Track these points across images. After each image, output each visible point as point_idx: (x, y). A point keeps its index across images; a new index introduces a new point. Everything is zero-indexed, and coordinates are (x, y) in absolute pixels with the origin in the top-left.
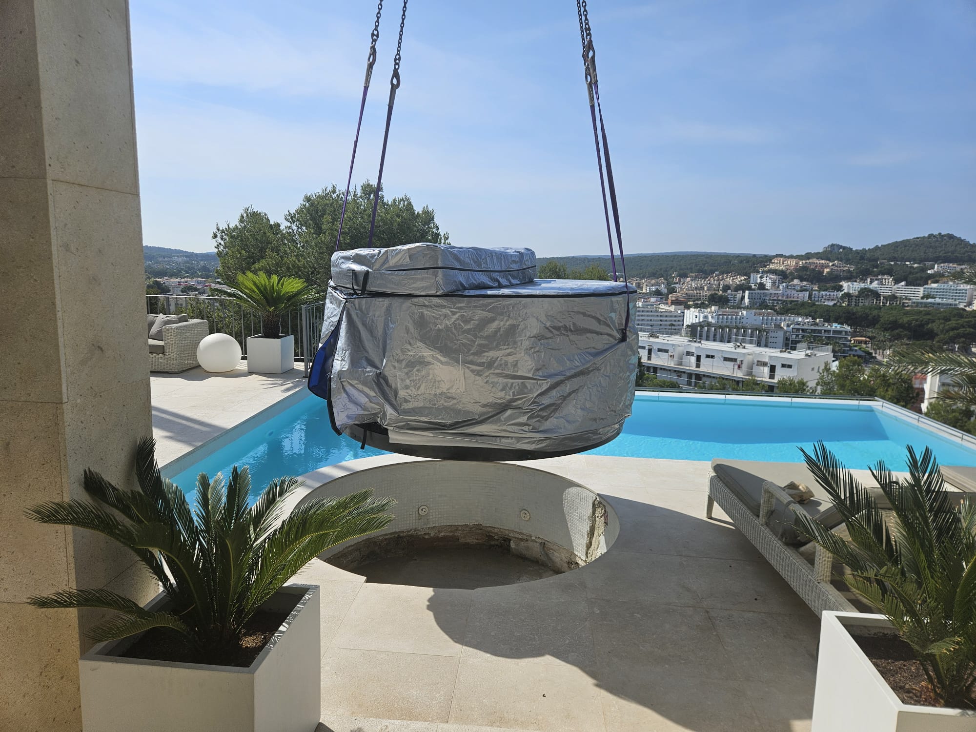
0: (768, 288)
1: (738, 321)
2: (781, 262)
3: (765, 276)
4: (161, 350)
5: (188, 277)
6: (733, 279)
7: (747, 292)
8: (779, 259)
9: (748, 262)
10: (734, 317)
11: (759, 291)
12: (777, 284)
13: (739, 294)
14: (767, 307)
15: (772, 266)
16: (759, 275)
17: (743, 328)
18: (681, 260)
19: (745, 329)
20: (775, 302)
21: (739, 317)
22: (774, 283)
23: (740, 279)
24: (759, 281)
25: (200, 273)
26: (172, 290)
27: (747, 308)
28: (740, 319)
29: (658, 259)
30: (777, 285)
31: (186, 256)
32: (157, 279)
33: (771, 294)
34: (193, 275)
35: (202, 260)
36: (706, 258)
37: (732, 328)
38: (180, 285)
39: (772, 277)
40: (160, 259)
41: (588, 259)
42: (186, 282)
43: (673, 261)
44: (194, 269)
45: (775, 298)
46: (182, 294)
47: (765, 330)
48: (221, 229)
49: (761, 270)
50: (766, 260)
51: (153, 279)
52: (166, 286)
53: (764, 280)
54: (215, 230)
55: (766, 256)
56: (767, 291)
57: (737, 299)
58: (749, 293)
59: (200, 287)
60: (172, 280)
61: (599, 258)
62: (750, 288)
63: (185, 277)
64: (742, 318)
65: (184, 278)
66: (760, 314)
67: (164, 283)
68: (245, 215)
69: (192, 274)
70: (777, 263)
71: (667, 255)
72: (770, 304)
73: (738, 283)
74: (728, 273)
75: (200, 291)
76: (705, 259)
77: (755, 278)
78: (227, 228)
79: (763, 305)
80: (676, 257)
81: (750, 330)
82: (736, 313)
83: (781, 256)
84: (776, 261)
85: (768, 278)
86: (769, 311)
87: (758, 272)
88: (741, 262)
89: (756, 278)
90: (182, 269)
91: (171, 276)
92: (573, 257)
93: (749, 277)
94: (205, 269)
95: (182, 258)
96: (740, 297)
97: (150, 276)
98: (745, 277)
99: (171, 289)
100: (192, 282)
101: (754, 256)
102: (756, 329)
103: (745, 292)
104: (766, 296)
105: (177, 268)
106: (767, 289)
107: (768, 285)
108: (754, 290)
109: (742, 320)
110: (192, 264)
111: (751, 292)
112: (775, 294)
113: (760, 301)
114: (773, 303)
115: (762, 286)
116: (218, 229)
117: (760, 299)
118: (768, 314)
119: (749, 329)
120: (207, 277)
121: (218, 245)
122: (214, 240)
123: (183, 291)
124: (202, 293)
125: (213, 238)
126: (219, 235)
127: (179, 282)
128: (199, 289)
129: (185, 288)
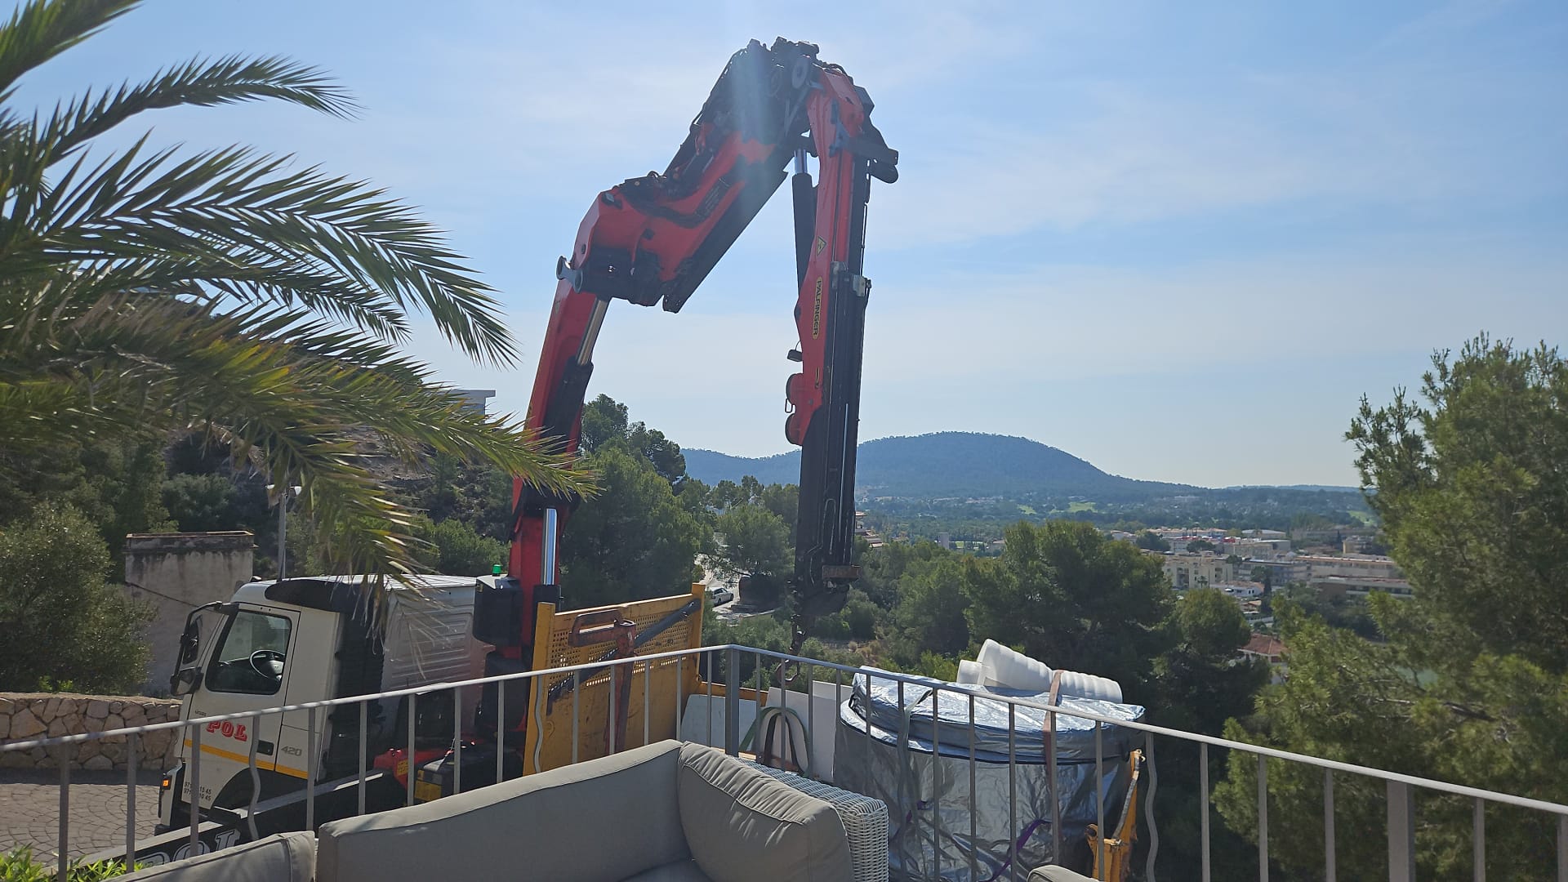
5: (1197, 526)
25: (1216, 521)
26: (1172, 548)
31: (1195, 494)
32: (1152, 530)
34: (1206, 523)
35: (1219, 500)
38: (1185, 539)
40: (1157, 500)
42: (1195, 534)
44: (1207, 513)
46: (1189, 552)
48: (1375, 410)
51: (1144, 530)
52: (1164, 541)
54: (1356, 413)
59: (1217, 543)
60: (1173, 531)
63: (1194, 526)
65: (1191, 528)
67: (1162, 536)
68: (1437, 374)
69: (1204, 521)
75: (1217, 549)
78: (1394, 406)
90: (1189, 514)
91: (1174, 523)
94: (1224, 513)
95: (1189, 497)
97: (1141, 524)
99: (1171, 545)
100: (1204, 535)
105: (1181, 512)
110: (1204, 505)
116: (1366, 412)
120: (1227, 526)
121: (1364, 459)
122: (1352, 443)
123: (1190, 549)
124: (1219, 553)
125: (1349, 436)
126: (1368, 428)
127: (1184, 535)
128: (1215, 546)
129: (1192, 543)
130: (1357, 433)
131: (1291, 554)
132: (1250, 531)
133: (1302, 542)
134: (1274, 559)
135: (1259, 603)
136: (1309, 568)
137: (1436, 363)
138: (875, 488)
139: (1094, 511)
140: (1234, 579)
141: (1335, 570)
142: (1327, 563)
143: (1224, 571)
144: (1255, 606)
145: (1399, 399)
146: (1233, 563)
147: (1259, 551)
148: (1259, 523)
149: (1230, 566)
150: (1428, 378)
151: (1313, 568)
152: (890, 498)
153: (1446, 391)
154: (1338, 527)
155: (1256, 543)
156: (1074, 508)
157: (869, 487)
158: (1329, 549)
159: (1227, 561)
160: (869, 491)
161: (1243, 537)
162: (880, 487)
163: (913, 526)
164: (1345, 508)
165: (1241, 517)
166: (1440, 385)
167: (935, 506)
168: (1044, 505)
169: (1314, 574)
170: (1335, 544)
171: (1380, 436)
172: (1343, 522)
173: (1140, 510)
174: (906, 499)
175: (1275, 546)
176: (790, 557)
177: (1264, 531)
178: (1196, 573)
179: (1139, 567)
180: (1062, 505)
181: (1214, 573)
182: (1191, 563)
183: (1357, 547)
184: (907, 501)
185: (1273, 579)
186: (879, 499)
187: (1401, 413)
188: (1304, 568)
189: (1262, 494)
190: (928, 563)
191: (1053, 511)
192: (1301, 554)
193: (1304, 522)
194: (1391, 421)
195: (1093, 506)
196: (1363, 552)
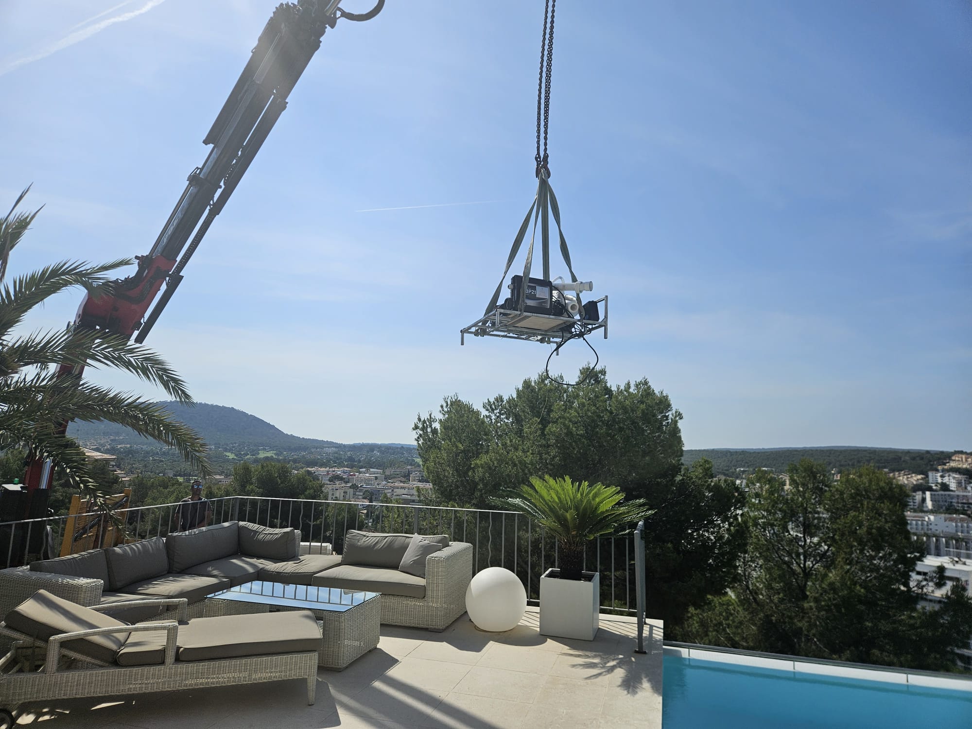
0: (953, 489)
1: (926, 527)
2: (964, 459)
3: (947, 475)
4: (419, 593)
5: (335, 466)
6: (908, 478)
7: (928, 494)
8: (960, 456)
9: (922, 459)
10: (920, 522)
11: (942, 493)
12: (963, 484)
13: (918, 496)
14: (957, 512)
15: (953, 464)
16: (939, 474)
17: (935, 536)
18: (839, 455)
19: (938, 538)
20: (966, 506)
21: (925, 523)
22: (959, 483)
23: (916, 479)
24: (940, 480)
25: (346, 463)
27: (932, 512)
28: (927, 525)
29: (812, 454)
30: (963, 486)
31: (336, 447)
32: (309, 469)
33: (958, 496)
34: (340, 465)
35: (349, 451)
36: (870, 453)
37: (922, 535)
38: (328, 474)
39: (956, 476)
40: (313, 450)
41: (730, 452)
42: (334, 471)
43: (829, 456)
44: (341, 459)
45: (964, 501)
46: (329, 483)
47: (963, 540)
48: (422, 419)
49: (940, 468)
50: (943, 457)
51: (304, 469)
52: (316, 475)
53: (946, 480)
54: (416, 420)
55: (942, 452)
56: (952, 493)
57: (917, 501)
58: (931, 495)
59: (346, 476)
60: (322, 469)
61: (743, 451)
62: (930, 489)
63: (333, 467)
64: (929, 523)
65: (332, 468)
66: (952, 520)
67: (315, 472)
68: (445, 405)
69: (339, 464)
70: (959, 460)
71: (822, 449)
72: (959, 507)
73: (915, 483)
74: (899, 470)
75: (346, 480)
76: (868, 455)
77: (934, 477)
78: (429, 417)
79: (950, 509)
80: (832, 452)
81: (944, 539)
82: (920, 517)
83: (961, 452)
84: (957, 459)
85: (951, 478)
86: (962, 516)
87: (937, 470)
88: (914, 459)
89: (936, 478)
90: (331, 460)
91: (321, 466)
92: (713, 450)
93: (927, 476)
94: (351, 459)
95: (332, 449)
96: (921, 499)
97: (303, 465)
98: (923, 476)
99: (320, 477)
100: (339, 471)
101: (928, 452)
102: (952, 538)
103: (925, 493)
104: (952, 498)
105: (327, 458)
106: (952, 491)
107: (953, 486)
108: (936, 491)
109: (930, 527)
110: (340, 454)
111: (933, 493)
112: (963, 496)
113: (947, 504)
114: (964, 507)
115: (945, 487)
116: (419, 419)
117: (946, 501)
118: (962, 520)
119: (943, 537)
120: (352, 467)
121: (418, 438)
122: (415, 431)
123: (330, 480)
124: (346, 482)
125: (414, 429)
126: (420, 426)
127: (328, 472)
128: (344, 478)
129: (332, 477)
130: (416, 427)
131: (384, 482)
132: (364, 470)
133: (391, 475)
134: (375, 486)
135: (365, 512)
136: (393, 490)
137: (445, 400)
138: (117, 438)
139: (274, 457)
140: (353, 498)
141: (405, 491)
142: (402, 488)
143: (348, 493)
144: (363, 513)
145: (430, 415)
146: (353, 488)
147: (367, 481)
148: (369, 465)
149: (352, 490)
150: (442, 407)
151: (395, 490)
152: (128, 446)
153: (448, 412)
154: (409, 467)
155: (366, 477)
156: (262, 455)
157: (112, 437)
158: (403, 479)
159: (350, 487)
160: (112, 440)
161: (360, 473)
162: (121, 438)
163: (145, 466)
164: (412, 457)
165: (360, 461)
166: (446, 409)
167: (164, 452)
168: (242, 453)
169: (395, 494)
170: (407, 476)
171: (424, 429)
172: (411, 465)
173: (303, 456)
174: (142, 446)
175: (376, 478)
176: (58, 488)
177: (371, 470)
178: (333, 495)
179: (310, 489)
180: (255, 452)
181: (343, 494)
182: (331, 489)
183: (417, 478)
184: (142, 448)
185: (374, 498)
186: (119, 446)
187: (431, 420)
188: (390, 491)
189: (372, 448)
190: (166, 491)
191: (248, 457)
192: (389, 482)
193: (392, 464)
194: (428, 423)
195: (275, 454)
196: (420, 481)
